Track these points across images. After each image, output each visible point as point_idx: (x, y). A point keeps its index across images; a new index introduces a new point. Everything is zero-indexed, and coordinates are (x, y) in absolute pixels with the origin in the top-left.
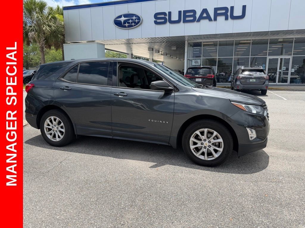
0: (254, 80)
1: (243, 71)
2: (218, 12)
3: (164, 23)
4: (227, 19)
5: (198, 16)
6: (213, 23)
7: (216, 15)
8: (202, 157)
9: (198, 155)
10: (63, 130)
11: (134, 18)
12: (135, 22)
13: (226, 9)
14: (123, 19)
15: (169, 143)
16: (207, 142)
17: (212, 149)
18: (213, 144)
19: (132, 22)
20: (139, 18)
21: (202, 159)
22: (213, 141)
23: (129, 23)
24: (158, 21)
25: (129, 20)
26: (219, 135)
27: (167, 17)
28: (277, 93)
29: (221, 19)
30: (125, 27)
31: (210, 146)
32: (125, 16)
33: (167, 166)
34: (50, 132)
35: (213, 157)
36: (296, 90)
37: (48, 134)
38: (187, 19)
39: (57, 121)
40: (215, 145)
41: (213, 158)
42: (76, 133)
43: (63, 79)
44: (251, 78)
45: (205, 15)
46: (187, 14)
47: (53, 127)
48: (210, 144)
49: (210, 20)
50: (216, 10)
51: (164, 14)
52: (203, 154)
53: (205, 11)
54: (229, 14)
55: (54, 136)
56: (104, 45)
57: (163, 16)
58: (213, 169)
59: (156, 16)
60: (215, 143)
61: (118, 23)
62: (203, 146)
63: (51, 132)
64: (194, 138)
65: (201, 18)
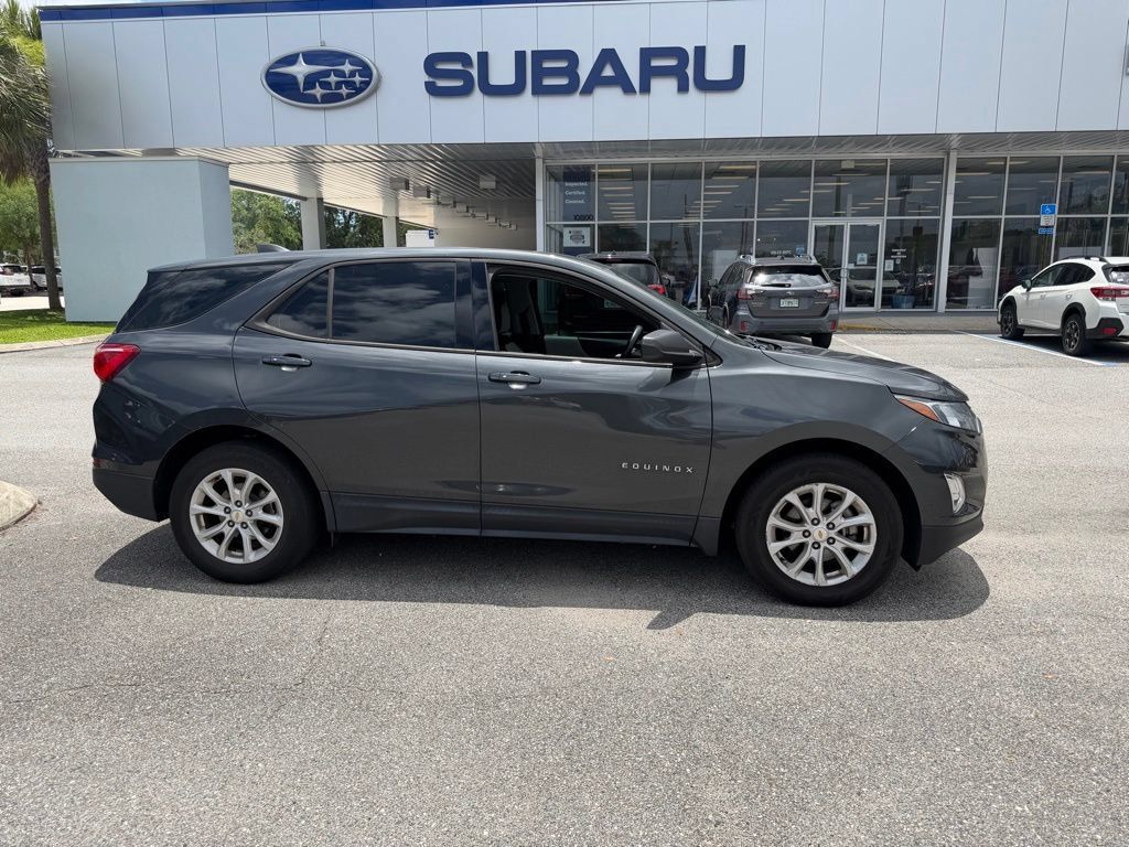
0: (795, 303)
1: (756, 270)
2: (655, 63)
3: (465, 91)
4: (683, 88)
5: (584, 71)
6: (638, 100)
7: (648, 73)
8: (806, 579)
9: (793, 571)
10: (277, 520)
11: (347, 68)
12: (350, 84)
13: (679, 53)
14: (301, 70)
15: (691, 540)
16: (822, 527)
17: (837, 549)
18: (840, 532)
19: (338, 85)
20: (365, 69)
21: (808, 583)
22: (842, 523)
23: (325, 85)
24: (441, 83)
25: (327, 74)
26: (861, 502)
27: (474, 72)
28: (858, 343)
29: (664, 87)
30: (313, 99)
31: (831, 541)
32: (310, 57)
33: (698, 619)
34: (215, 530)
35: (845, 573)
36: (910, 332)
37: (207, 538)
38: (547, 82)
39: (248, 485)
40: (848, 536)
41: (844, 579)
42: (331, 527)
43: (266, 326)
44: (786, 296)
45: (608, 72)
46: (547, 65)
47: (227, 510)
48: (833, 534)
49: (628, 89)
50: (647, 54)
51: (463, 58)
52: (810, 567)
53: (608, 56)
54: (690, 71)
55: (236, 544)
56: (226, 165)
57: (459, 67)
58: (845, 612)
59: (431, 63)
60: (848, 528)
61: (280, 83)
62: (810, 541)
63: (223, 528)
64: (778, 516)
65: (596, 80)
